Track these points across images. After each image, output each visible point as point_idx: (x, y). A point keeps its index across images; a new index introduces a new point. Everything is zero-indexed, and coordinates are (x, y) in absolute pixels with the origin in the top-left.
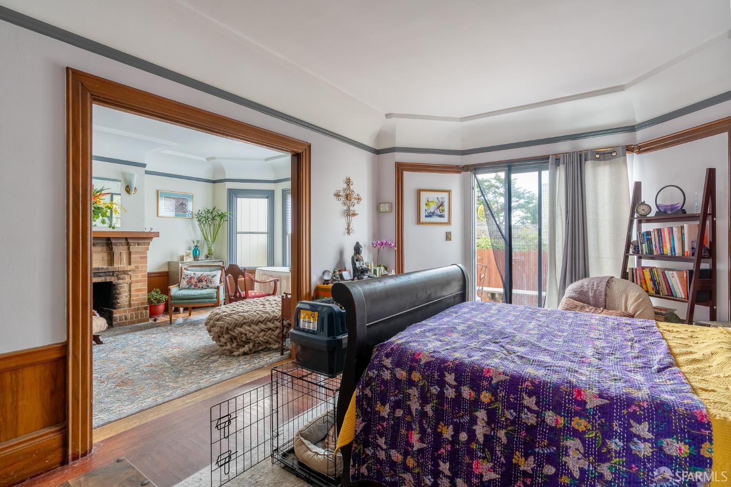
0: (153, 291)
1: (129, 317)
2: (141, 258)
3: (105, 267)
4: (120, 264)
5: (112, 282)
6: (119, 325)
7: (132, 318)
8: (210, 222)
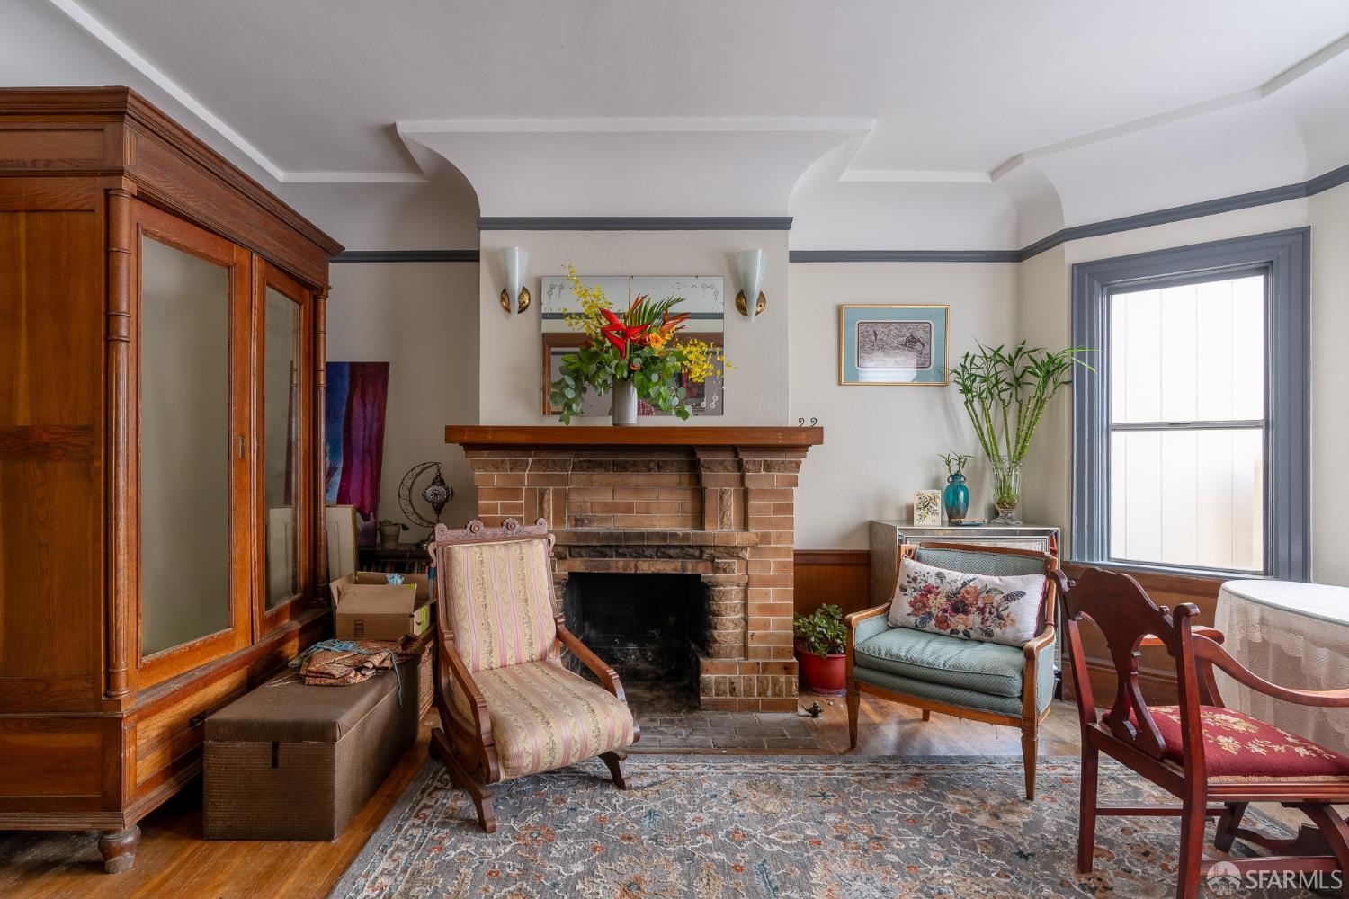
0: (818, 613)
1: (740, 687)
2: (777, 509)
3: (680, 530)
4: (722, 528)
5: (700, 575)
6: (716, 706)
7: (748, 692)
8: (1005, 395)
